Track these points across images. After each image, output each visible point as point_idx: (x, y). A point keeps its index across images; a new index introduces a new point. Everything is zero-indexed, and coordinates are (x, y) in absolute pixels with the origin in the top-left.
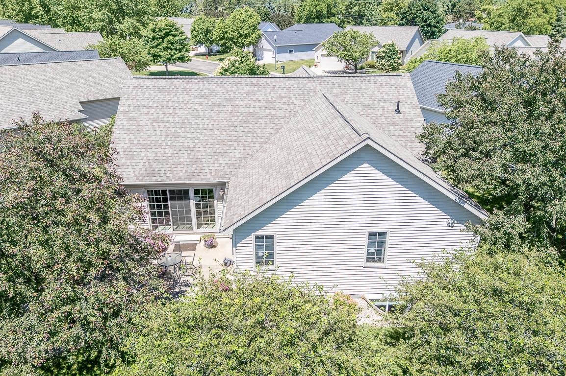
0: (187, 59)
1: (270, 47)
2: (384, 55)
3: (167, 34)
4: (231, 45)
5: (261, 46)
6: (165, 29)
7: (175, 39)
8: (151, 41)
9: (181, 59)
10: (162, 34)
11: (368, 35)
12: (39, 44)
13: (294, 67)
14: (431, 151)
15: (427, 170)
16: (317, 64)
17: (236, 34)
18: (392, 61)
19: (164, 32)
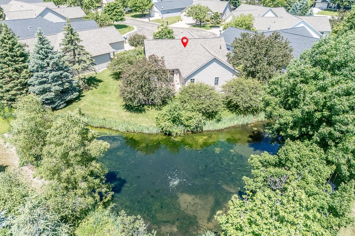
0: (124, 19)
1: (158, 10)
2: (213, 17)
3: (114, 8)
4: (139, 10)
5: (153, 10)
6: (114, 6)
7: (118, 10)
8: (108, 12)
9: (121, 20)
10: (112, 8)
11: (206, 7)
12: (63, 18)
13: (171, 21)
14: (229, 59)
15: (229, 64)
16: (182, 19)
17: (141, 5)
18: (217, 20)
19: (113, 7)
